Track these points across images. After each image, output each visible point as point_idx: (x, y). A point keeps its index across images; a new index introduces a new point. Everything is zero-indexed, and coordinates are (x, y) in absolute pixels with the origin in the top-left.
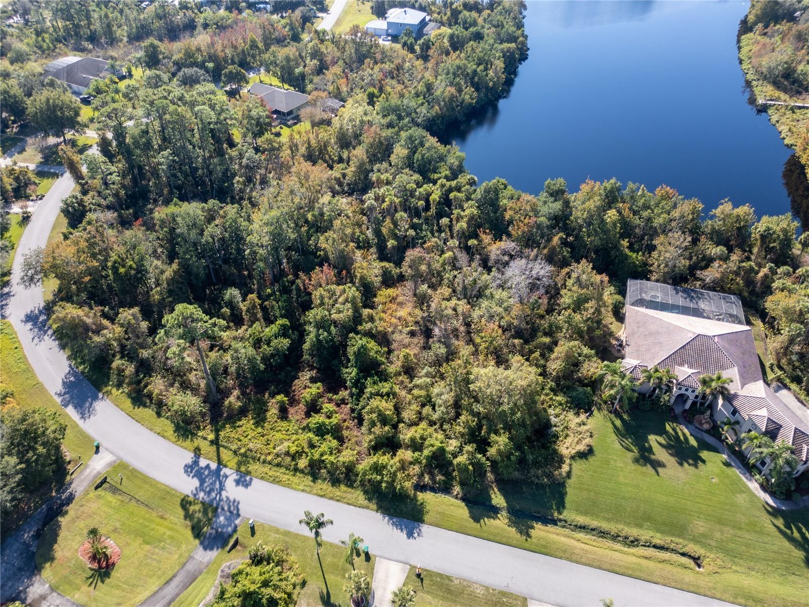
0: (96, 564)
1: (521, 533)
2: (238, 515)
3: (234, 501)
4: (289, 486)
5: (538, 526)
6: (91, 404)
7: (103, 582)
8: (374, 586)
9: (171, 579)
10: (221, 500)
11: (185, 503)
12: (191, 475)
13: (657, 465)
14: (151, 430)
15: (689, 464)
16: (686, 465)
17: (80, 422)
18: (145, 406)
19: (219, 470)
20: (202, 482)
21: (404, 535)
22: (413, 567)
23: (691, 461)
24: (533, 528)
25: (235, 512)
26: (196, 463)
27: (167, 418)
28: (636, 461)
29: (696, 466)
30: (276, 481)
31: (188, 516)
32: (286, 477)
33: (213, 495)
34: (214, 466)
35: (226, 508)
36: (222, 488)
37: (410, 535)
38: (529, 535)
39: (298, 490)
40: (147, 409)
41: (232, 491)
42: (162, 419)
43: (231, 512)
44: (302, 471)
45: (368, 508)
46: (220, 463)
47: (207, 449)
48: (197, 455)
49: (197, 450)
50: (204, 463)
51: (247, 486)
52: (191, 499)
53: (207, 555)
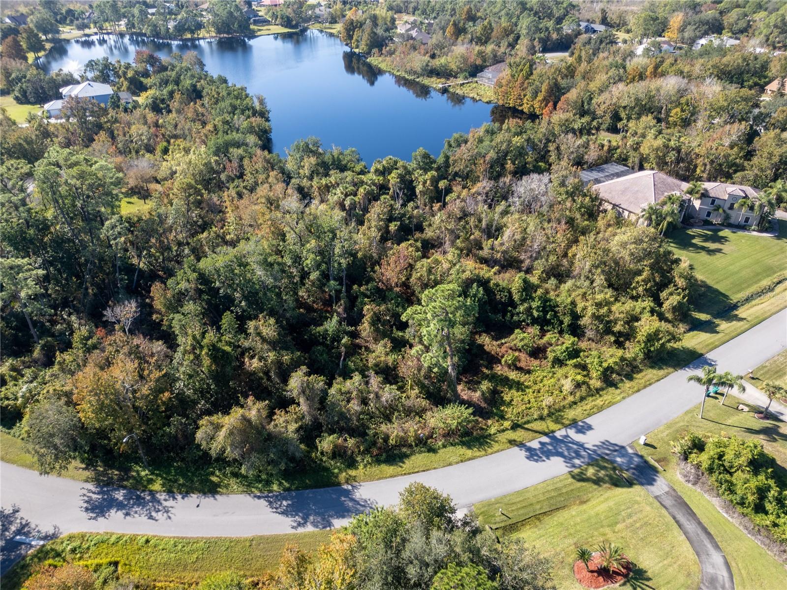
0: (619, 578)
1: (739, 321)
2: (623, 447)
3: (603, 443)
4: (611, 404)
6: (353, 500)
7: (649, 579)
9: (677, 522)
10: (594, 451)
11: (581, 478)
12: (544, 458)
13: (719, 251)
14: (450, 464)
18: (407, 456)
19: (554, 438)
20: (561, 455)
25: (617, 448)
26: (529, 449)
27: (444, 446)
30: (601, 409)
31: (598, 482)
32: (599, 402)
34: (545, 439)
35: (608, 452)
36: (581, 445)
37: (711, 365)
39: (619, 401)
40: (413, 458)
41: (590, 440)
42: (441, 451)
43: (616, 451)
44: (602, 389)
45: (669, 374)
46: (545, 434)
47: (518, 435)
48: (521, 445)
49: (512, 442)
50: (535, 444)
51: (590, 428)
52: (576, 471)
53: (660, 486)
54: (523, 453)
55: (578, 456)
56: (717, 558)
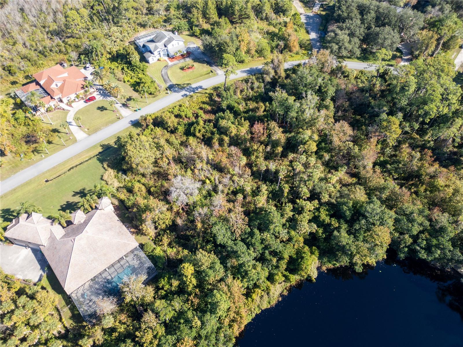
1: (104, 145)
2: (174, 92)
3: (180, 92)
5: (101, 150)
7: (179, 68)
8: (128, 109)
12: (197, 87)
13: (76, 194)
15: (64, 204)
16: (66, 203)
17: (241, 70)
19: (194, 92)
20: (192, 88)
21: (133, 120)
22: (123, 118)
23: (64, 206)
24: (102, 149)
28: (84, 189)
29: (61, 206)
31: (184, 84)
33: (186, 89)
34: (196, 91)
36: (186, 91)
37: (131, 121)
38: (101, 146)
41: (184, 92)
46: (197, 93)
47: (205, 91)
48: (204, 89)
49: (206, 89)
50: (200, 90)
51: (182, 96)
52: (189, 85)
53: (168, 85)
54: (203, 87)
55: (188, 89)
56: (163, 73)
